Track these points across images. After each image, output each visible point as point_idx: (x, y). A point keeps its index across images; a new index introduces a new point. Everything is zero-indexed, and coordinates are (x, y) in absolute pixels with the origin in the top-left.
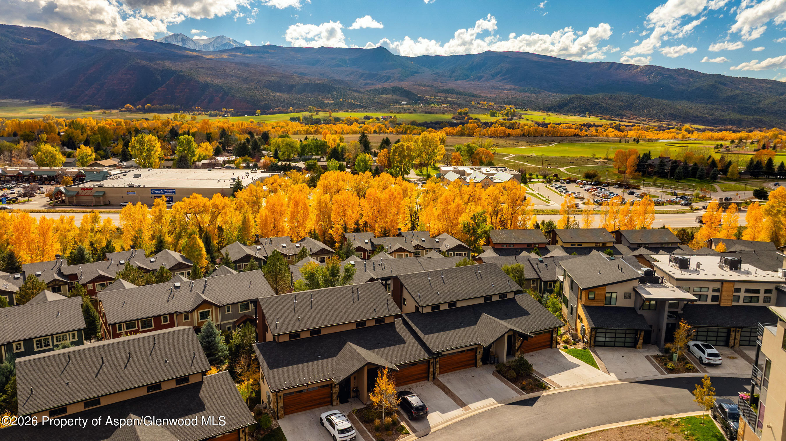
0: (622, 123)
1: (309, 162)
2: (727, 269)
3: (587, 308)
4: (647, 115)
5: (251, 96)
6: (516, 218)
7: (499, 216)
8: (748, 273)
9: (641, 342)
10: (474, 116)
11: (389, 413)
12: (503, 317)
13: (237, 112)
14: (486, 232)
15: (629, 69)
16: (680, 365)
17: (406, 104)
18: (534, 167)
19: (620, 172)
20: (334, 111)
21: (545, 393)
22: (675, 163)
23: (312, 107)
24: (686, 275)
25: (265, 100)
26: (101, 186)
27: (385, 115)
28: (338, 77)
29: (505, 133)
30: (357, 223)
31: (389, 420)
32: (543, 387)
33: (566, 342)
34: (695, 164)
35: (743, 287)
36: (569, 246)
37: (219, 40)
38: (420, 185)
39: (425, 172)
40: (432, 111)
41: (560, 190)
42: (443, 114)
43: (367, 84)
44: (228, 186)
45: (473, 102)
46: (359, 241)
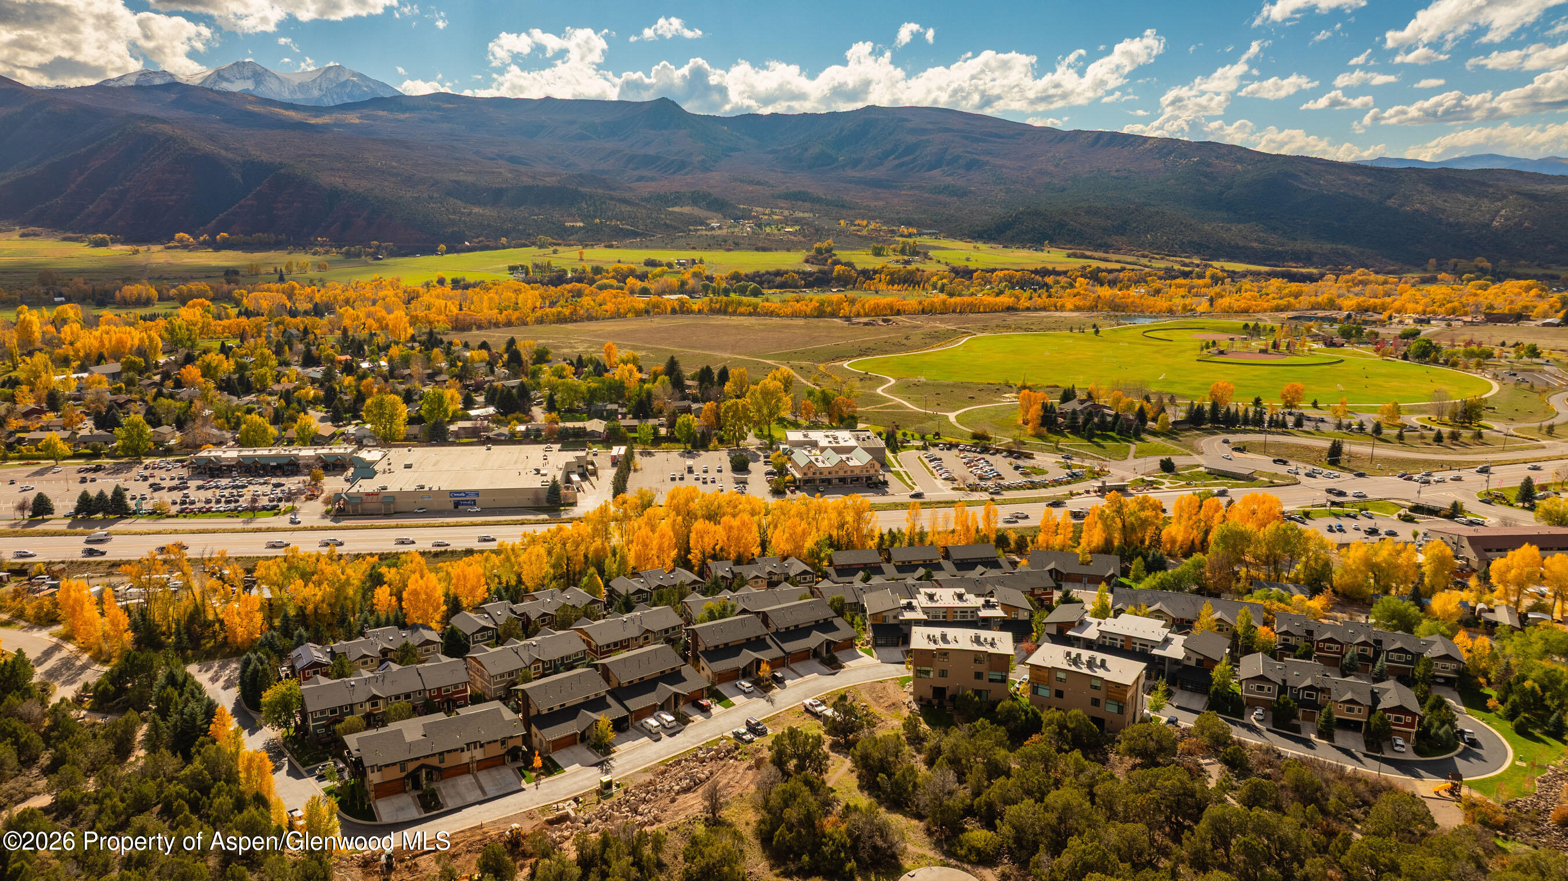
0: (1104, 265)
1: (608, 420)
2: (956, 599)
3: (872, 625)
4: (1152, 245)
5: (425, 216)
6: (862, 529)
7: (845, 528)
8: (964, 600)
10: (844, 256)
11: (767, 680)
12: (825, 632)
13: (401, 248)
14: (828, 555)
15: (1131, 144)
17: (720, 228)
18: (912, 413)
19: (1025, 422)
20: (586, 246)
21: (842, 670)
22: (1091, 414)
23: (543, 238)
25: (453, 223)
27: (684, 255)
31: (767, 683)
32: (842, 667)
33: (860, 645)
35: (949, 613)
37: (332, 75)
38: (762, 459)
39: (766, 433)
40: (767, 244)
41: (933, 464)
42: (788, 250)
43: (641, 179)
44: (536, 483)
45: (842, 222)
46: (721, 570)
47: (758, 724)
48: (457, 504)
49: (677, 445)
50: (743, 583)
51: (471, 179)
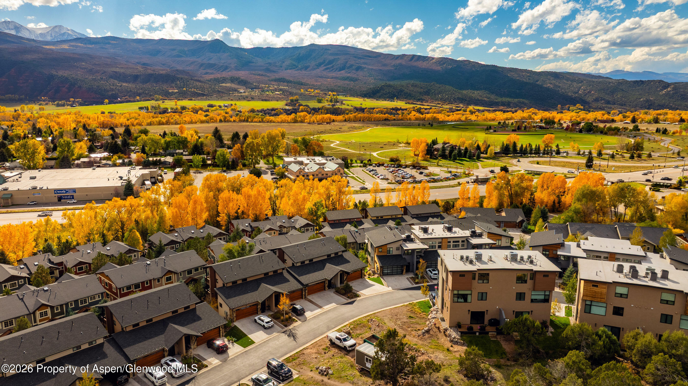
0: (422, 107)
1: (176, 157)
2: (446, 231)
3: (379, 257)
4: (441, 99)
5: (98, 87)
6: (342, 200)
7: (331, 199)
8: (455, 232)
9: (405, 271)
10: (304, 103)
11: (287, 313)
12: (337, 265)
13: (85, 102)
14: (323, 213)
15: (427, 60)
16: (421, 281)
17: (244, 92)
18: (353, 153)
19: (415, 155)
20: (179, 100)
21: (358, 299)
22: (453, 148)
23: (157, 96)
24: (426, 236)
25: (112, 90)
26: (6, 189)
27: (227, 103)
28: (180, 68)
29: (330, 119)
30: (237, 212)
31: (287, 316)
32: (357, 296)
33: (369, 275)
34: (466, 149)
35: (452, 240)
36: (375, 218)
37: (57, 30)
38: (270, 173)
39: (271, 161)
40: (267, 98)
41: (372, 172)
42: (277, 101)
43: (206, 73)
44: (118, 183)
45: (302, 90)
46: (243, 225)
47: (281, 366)
48: (60, 199)
49: (217, 168)
50: (259, 231)
51: (122, 71)
